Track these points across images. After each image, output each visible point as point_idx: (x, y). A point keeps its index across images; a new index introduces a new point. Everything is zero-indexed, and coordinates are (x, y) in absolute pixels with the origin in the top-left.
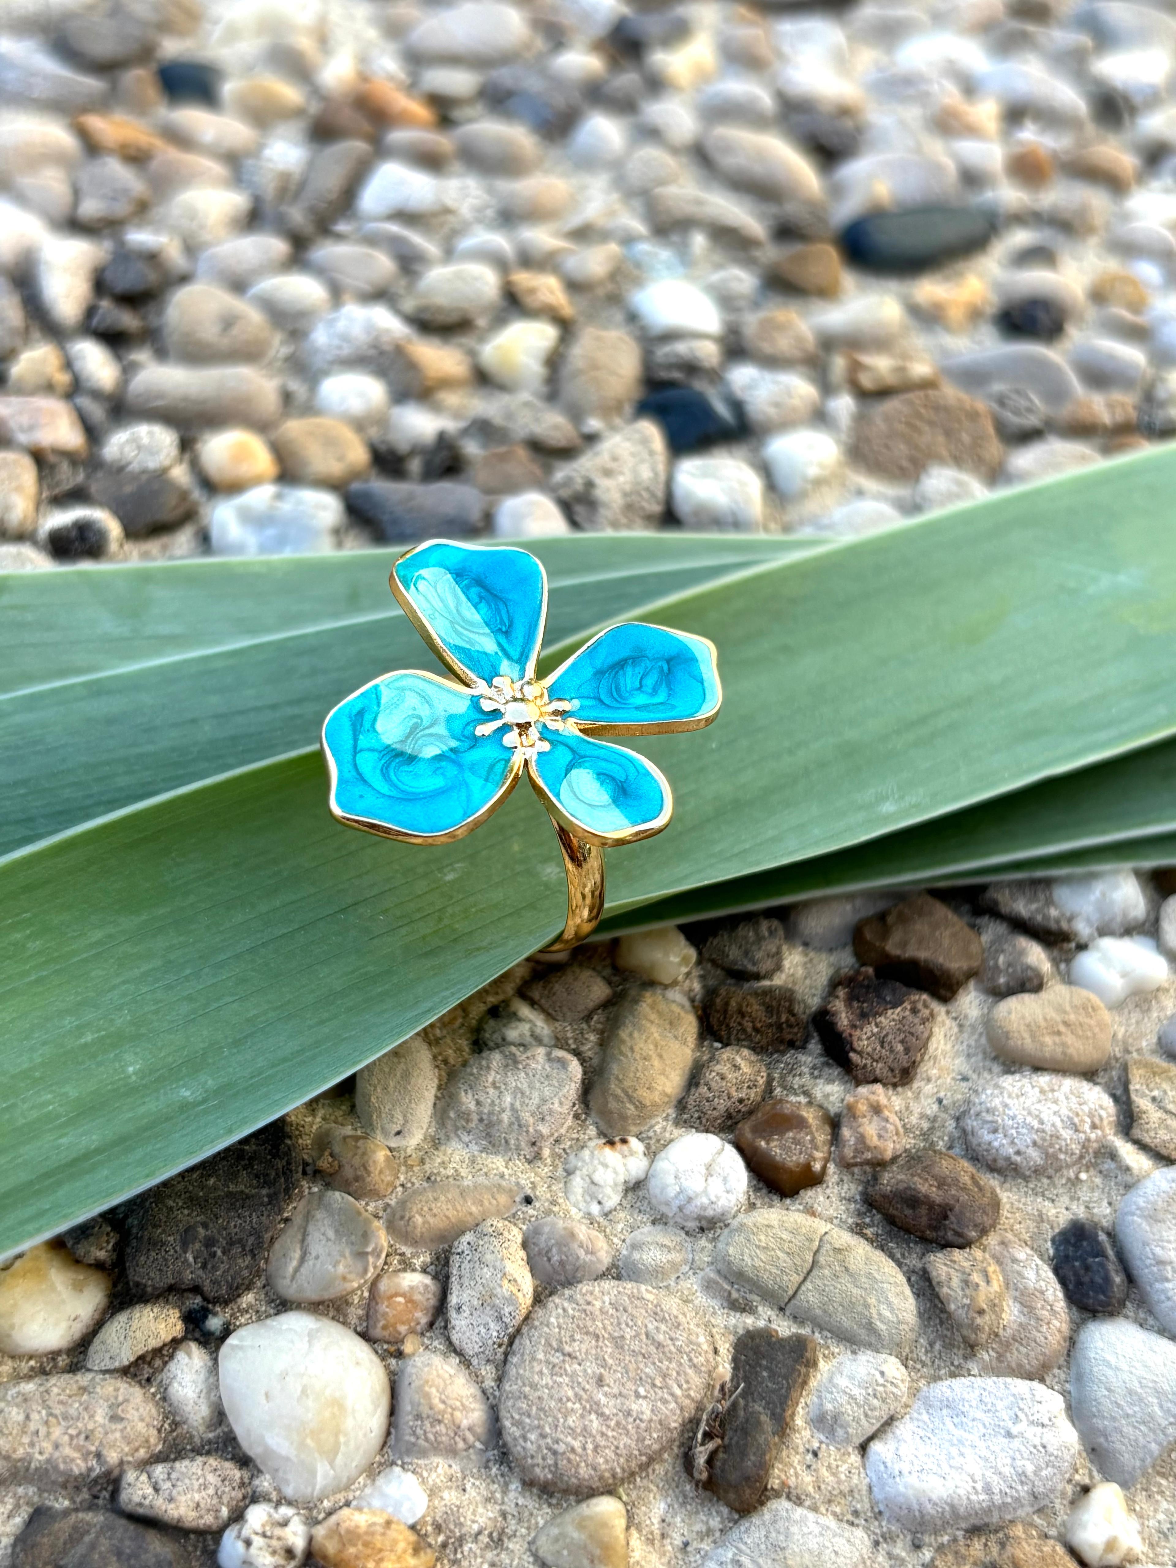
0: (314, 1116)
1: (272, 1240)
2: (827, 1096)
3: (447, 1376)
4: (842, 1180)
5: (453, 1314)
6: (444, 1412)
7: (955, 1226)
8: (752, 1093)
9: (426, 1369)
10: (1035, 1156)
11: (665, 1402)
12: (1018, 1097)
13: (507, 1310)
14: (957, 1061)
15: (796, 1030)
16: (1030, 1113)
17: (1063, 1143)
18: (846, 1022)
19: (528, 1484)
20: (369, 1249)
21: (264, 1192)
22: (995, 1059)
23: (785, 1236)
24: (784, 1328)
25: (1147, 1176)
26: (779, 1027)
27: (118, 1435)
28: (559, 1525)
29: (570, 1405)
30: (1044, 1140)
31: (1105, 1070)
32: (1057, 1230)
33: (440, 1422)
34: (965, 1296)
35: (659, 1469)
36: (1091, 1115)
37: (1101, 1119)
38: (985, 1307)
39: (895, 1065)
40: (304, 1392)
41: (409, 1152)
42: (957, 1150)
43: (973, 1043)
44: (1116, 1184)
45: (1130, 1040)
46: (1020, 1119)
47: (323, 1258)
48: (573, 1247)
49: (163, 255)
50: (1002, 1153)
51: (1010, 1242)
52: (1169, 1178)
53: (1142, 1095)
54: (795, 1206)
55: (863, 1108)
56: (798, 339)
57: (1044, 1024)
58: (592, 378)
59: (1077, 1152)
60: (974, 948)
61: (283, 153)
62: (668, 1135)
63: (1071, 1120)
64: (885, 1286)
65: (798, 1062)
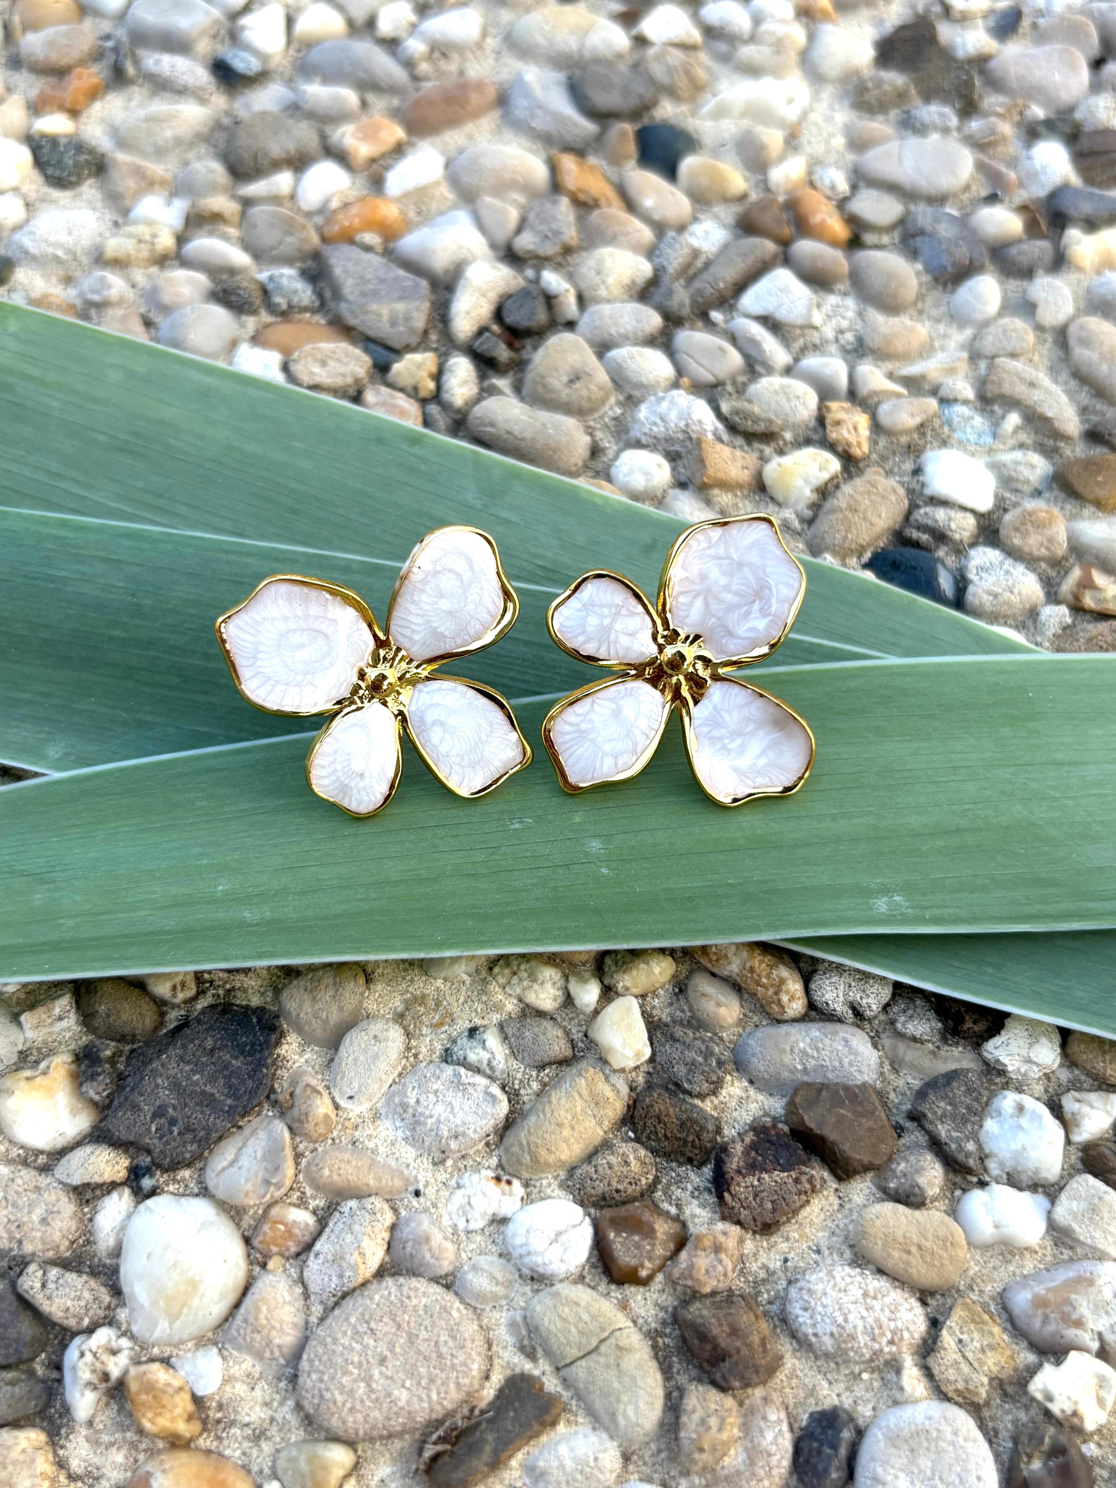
0: (301, 1056)
1: (220, 1138)
2: (693, 1216)
3: (281, 1300)
4: (663, 1290)
5: (312, 1256)
6: (263, 1327)
7: (725, 1371)
8: (630, 1189)
9: (269, 1289)
10: (828, 1344)
11: (421, 1400)
12: (840, 1290)
13: (348, 1273)
14: (820, 1234)
15: (697, 1152)
16: (840, 1309)
17: (856, 1345)
18: (734, 1166)
19: (299, 1407)
20: (274, 1181)
21: (229, 1102)
22: (851, 1246)
23: (585, 1317)
24: (551, 1384)
25: (916, 1401)
26: (685, 1142)
27: (39, 1234)
28: (299, 1450)
29: (351, 1367)
30: (841, 1335)
31: (943, 1295)
32: (819, 1409)
33: (259, 1332)
34: (696, 1432)
35: (397, 1445)
36: (893, 1333)
37: (902, 1339)
38: (706, 1447)
39: (758, 1218)
40: (174, 1265)
41: (350, 1116)
42: (774, 1308)
43: (842, 1225)
44: (889, 1396)
45: (978, 1280)
46: (830, 1310)
47: (244, 1171)
48: (425, 1247)
49: (561, 299)
50: (804, 1328)
51: (772, 1401)
52: (929, 1413)
53: (952, 1333)
54: (616, 1293)
55: (707, 1243)
56: (1050, 540)
57: (901, 1240)
58: (846, 518)
59: (868, 1356)
60: (884, 1148)
61: (707, 233)
62: (548, 1191)
63: (872, 1329)
64: (641, 1392)
65: (687, 1177)
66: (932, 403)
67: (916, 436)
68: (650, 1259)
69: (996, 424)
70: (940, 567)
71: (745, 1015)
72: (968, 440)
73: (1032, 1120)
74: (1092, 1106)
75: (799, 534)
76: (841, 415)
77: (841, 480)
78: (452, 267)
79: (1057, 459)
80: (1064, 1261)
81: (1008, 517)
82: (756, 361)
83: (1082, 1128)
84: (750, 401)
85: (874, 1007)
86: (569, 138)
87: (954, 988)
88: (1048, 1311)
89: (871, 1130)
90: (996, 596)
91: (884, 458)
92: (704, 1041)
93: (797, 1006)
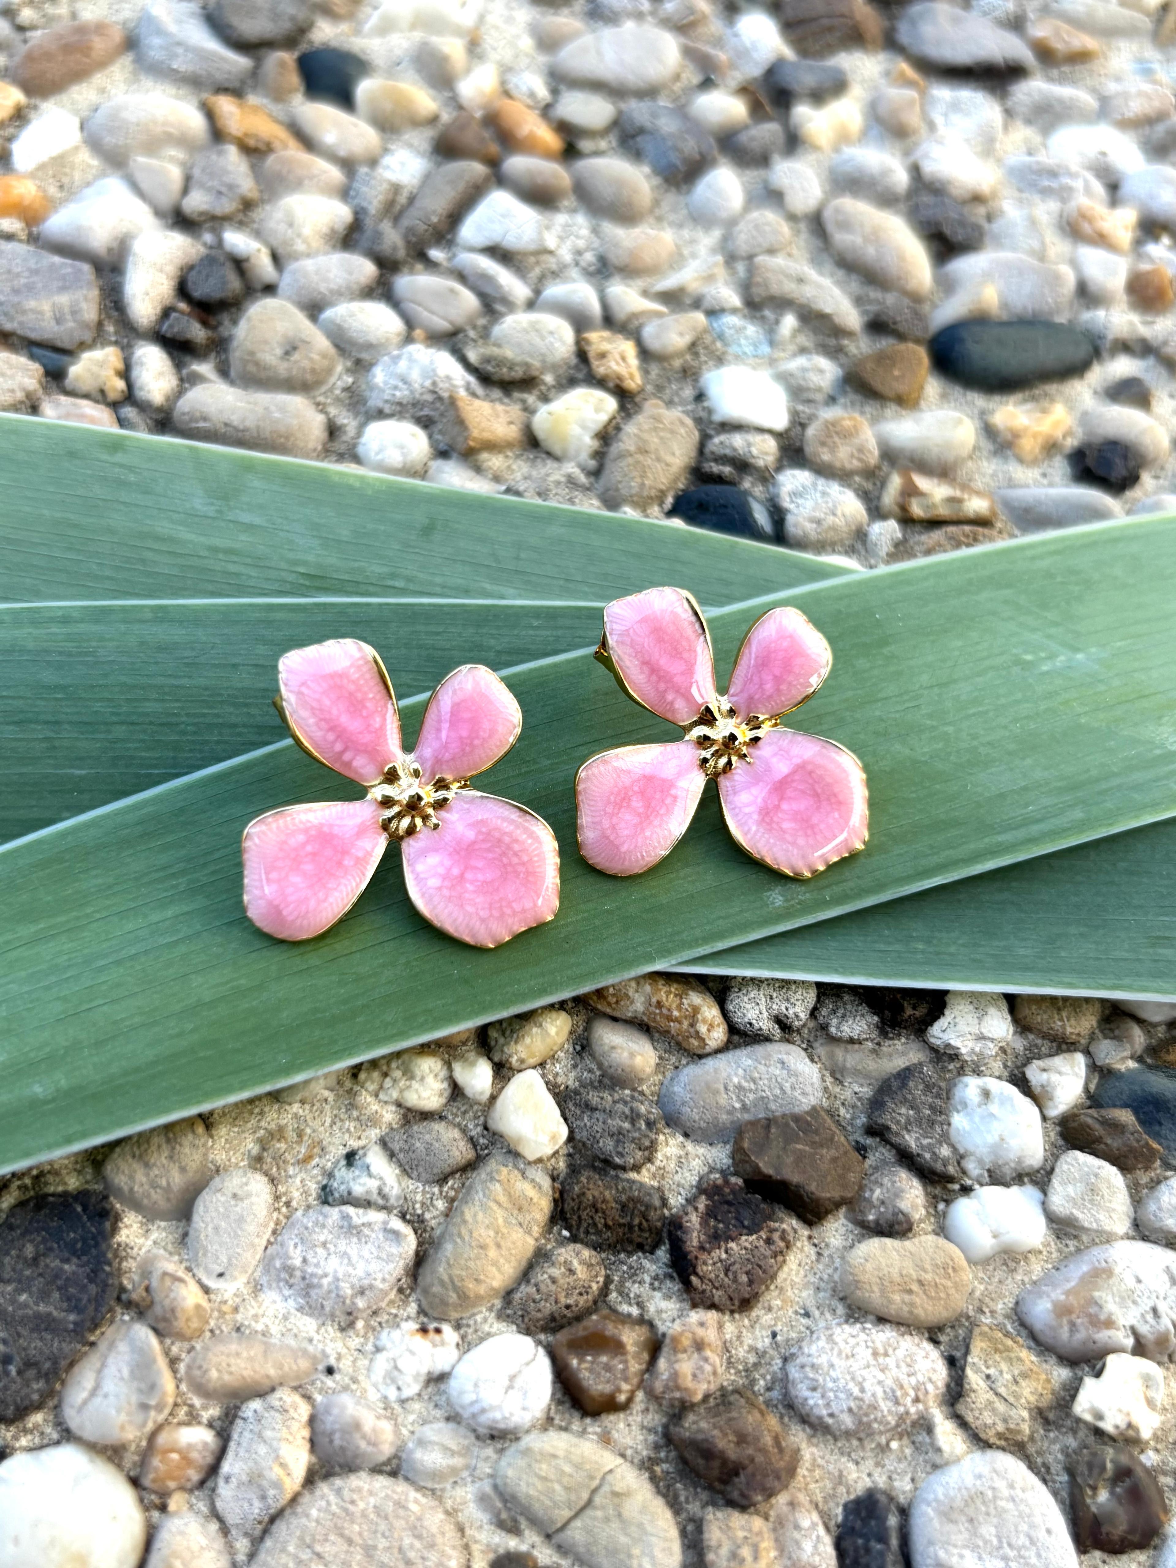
0: (147, 1238)
1: (72, 1365)
2: (660, 1312)
3: (196, 1547)
4: (647, 1410)
5: (221, 1482)
7: (742, 1486)
8: (582, 1301)
9: (178, 1538)
10: (848, 1422)
12: (847, 1357)
13: (272, 1492)
14: (805, 1294)
15: (647, 1235)
16: (853, 1379)
17: (879, 1415)
18: (695, 1243)
20: (153, 1403)
21: (72, 1317)
22: (842, 1299)
23: (568, 1469)
24: (545, 1557)
25: (958, 1460)
26: (630, 1227)
30: (860, 1408)
31: (953, 1327)
32: (852, 1497)
36: (916, 1389)
37: (927, 1392)
39: (735, 1296)
40: (51, 1543)
41: (226, 1297)
42: (775, 1394)
43: (826, 1277)
44: (926, 1461)
45: (987, 1300)
46: (842, 1383)
47: (111, 1398)
48: (357, 1436)
49: (253, 260)
50: (816, 1411)
51: (799, 1504)
52: (977, 1471)
53: (977, 1371)
54: (593, 1428)
55: (686, 1342)
56: (861, 450)
57: (897, 1279)
58: (638, 462)
59: (893, 1423)
60: (852, 1177)
61: (403, 164)
62: (486, 1328)
63: (893, 1391)
64: (654, 1540)
65: (641, 1267)
66: (699, 317)
67: (688, 357)
68: (626, 1380)
69: (771, 331)
70: (750, 500)
71: (661, 1058)
72: (745, 353)
73: (1002, 1103)
74: (1060, 1073)
75: (588, 489)
76: (605, 346)
77: (619, 420)
78: (115, 245)
79: (843, 359)
80: (1071, 1254)
81: (811, 432)
82: (495, 300)
83: (1057, 1100)
84: (499, 346)
85: (802, 1016)
86: (219, 76)
87: (888, 976)
88: (1074, 1316)
89: (834, 1160)
90: (818, 522)
91: (659, 388)
92: (626, 1103)
93: (718, 1035)
